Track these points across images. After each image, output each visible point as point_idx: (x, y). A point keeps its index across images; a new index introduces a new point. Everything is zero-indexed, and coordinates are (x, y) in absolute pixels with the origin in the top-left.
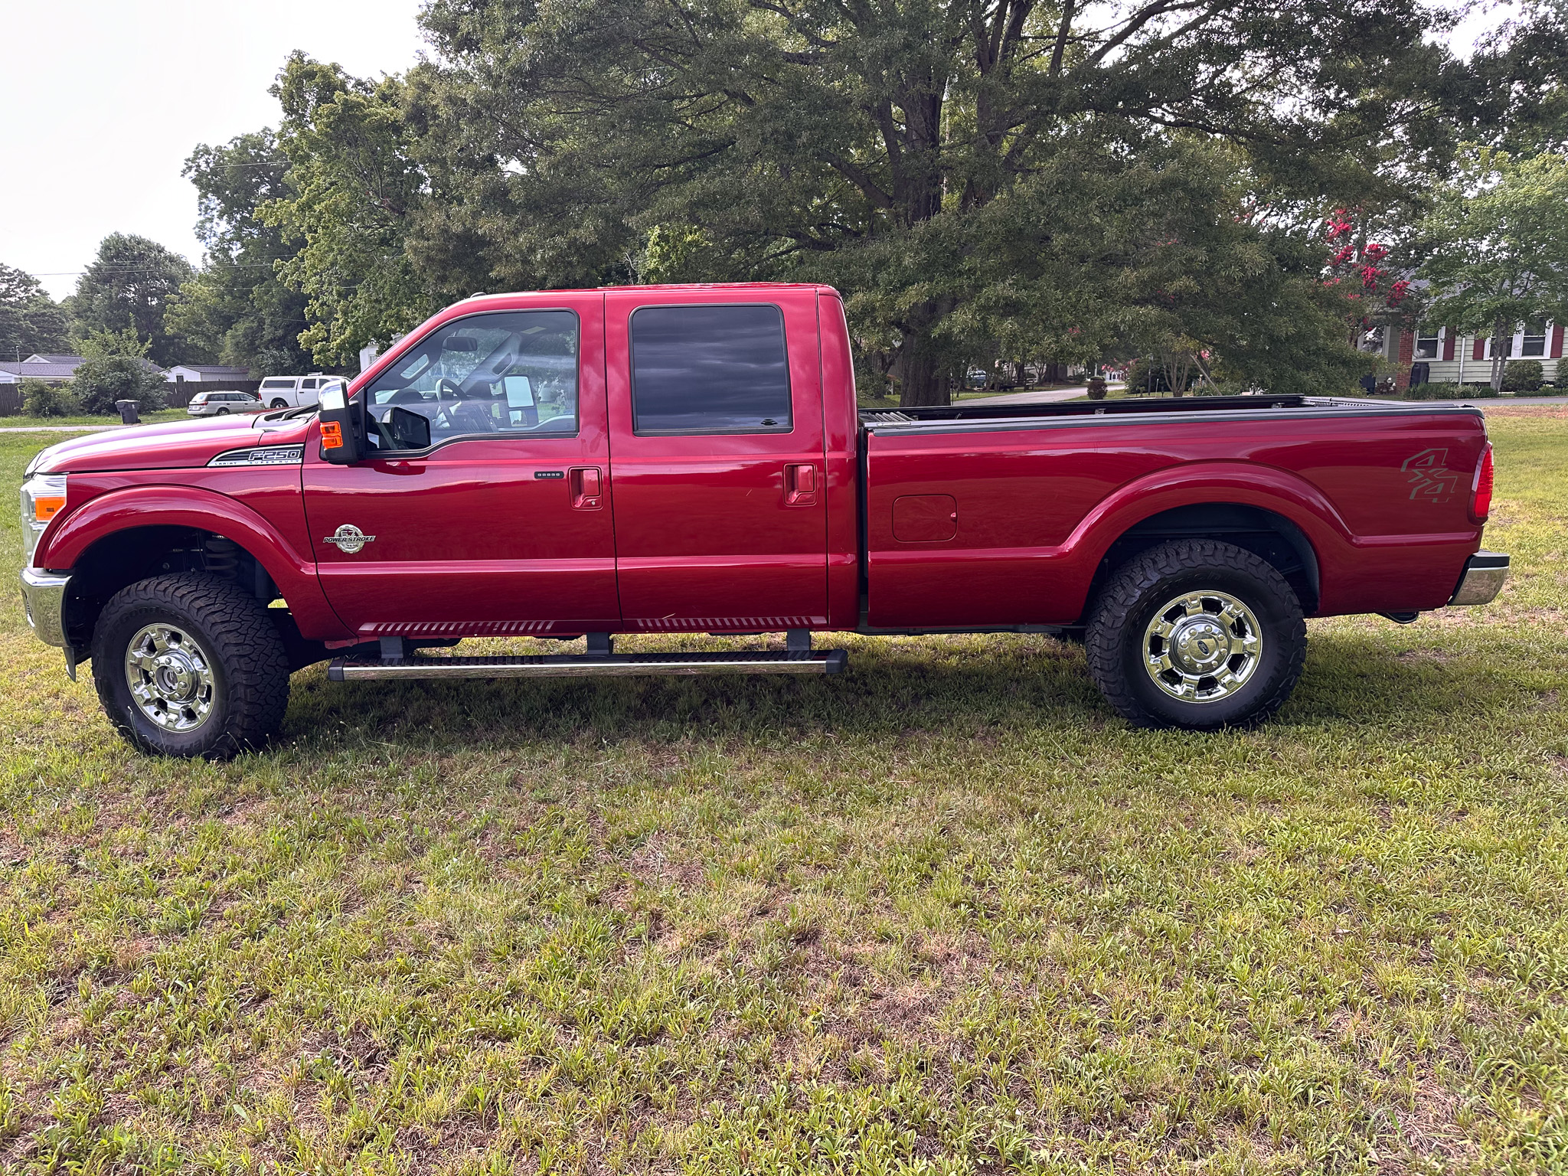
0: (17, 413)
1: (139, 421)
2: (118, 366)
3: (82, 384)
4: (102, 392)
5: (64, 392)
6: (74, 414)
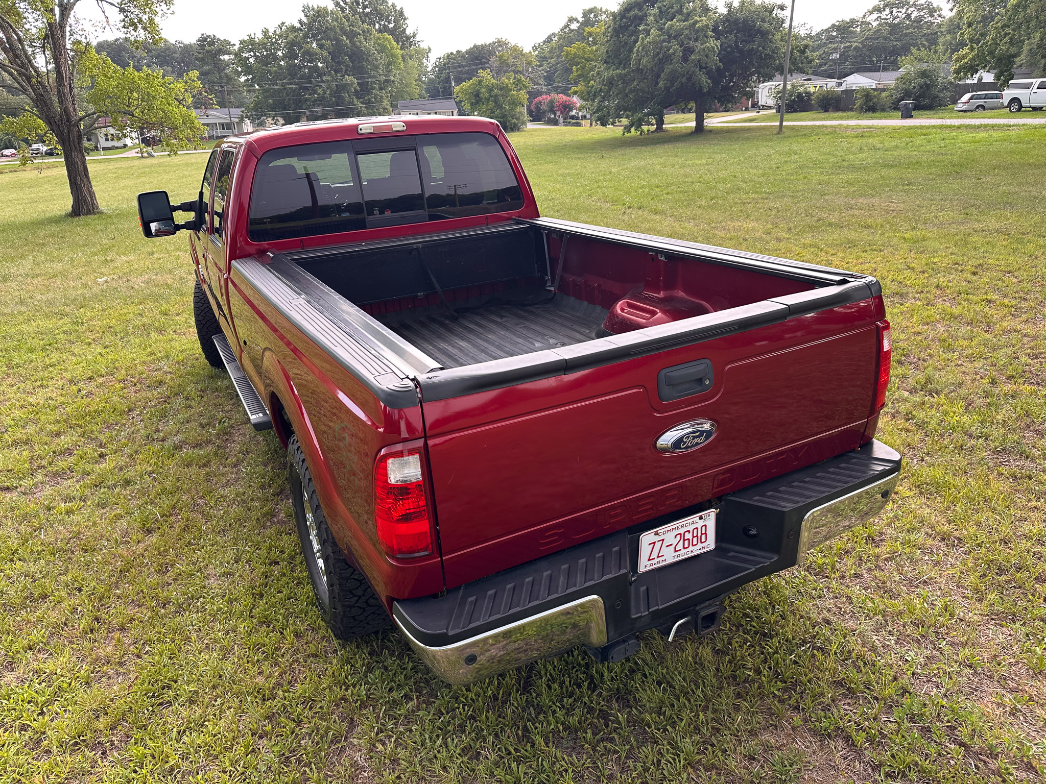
0: (852, 110)
1: (911, 117)
2: (924, 74)
3: (896, 88)
4: (907, 94)
5: (884, 94)
6: (883, 110)
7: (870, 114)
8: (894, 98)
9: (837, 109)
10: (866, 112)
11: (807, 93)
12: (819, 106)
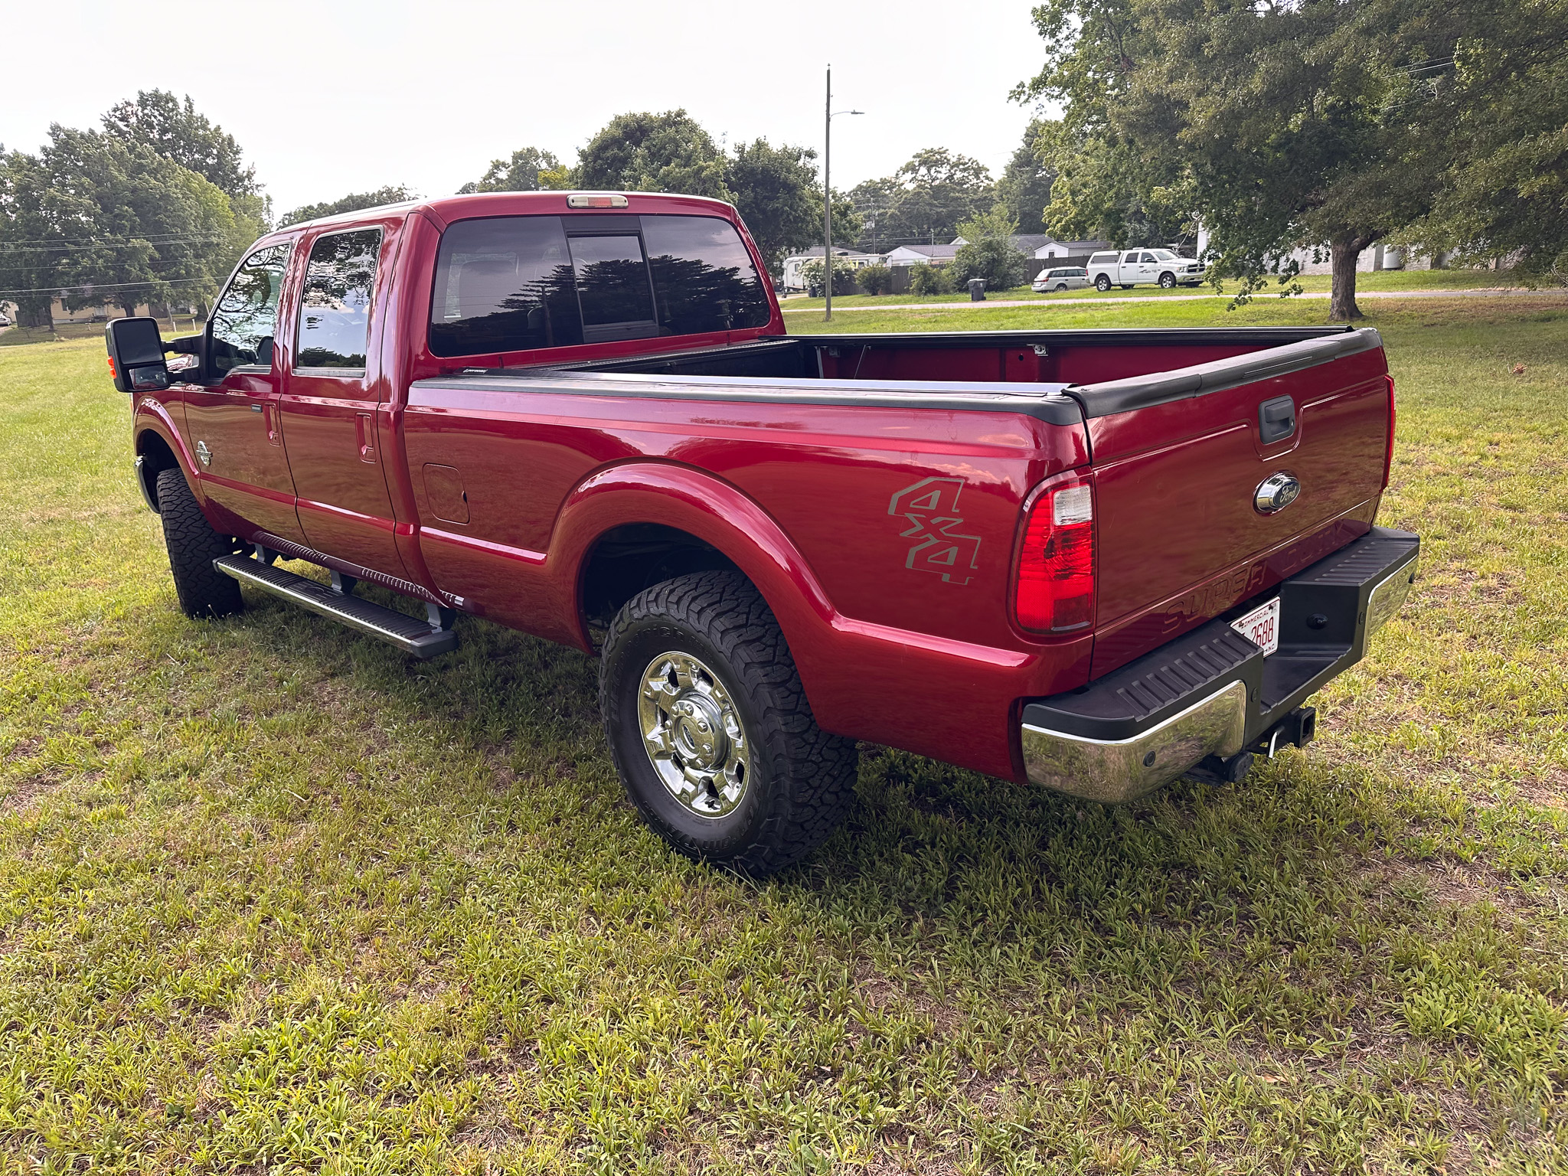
2: (989, 246)
3: (959, 264)
4: (972, 271)
5: (944, 272)
6: (946, 292)
7: (932, 297)
8: (957, 275)
9: (888, 291)
10: (925, 294)
11: (846, 270)
12: (865, 287)
